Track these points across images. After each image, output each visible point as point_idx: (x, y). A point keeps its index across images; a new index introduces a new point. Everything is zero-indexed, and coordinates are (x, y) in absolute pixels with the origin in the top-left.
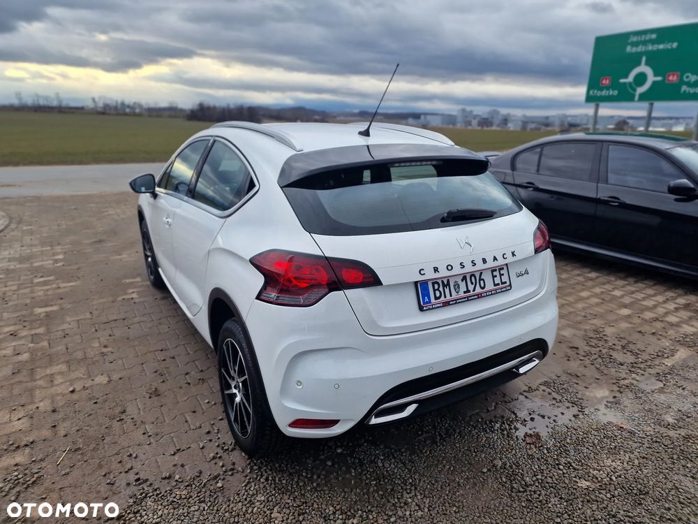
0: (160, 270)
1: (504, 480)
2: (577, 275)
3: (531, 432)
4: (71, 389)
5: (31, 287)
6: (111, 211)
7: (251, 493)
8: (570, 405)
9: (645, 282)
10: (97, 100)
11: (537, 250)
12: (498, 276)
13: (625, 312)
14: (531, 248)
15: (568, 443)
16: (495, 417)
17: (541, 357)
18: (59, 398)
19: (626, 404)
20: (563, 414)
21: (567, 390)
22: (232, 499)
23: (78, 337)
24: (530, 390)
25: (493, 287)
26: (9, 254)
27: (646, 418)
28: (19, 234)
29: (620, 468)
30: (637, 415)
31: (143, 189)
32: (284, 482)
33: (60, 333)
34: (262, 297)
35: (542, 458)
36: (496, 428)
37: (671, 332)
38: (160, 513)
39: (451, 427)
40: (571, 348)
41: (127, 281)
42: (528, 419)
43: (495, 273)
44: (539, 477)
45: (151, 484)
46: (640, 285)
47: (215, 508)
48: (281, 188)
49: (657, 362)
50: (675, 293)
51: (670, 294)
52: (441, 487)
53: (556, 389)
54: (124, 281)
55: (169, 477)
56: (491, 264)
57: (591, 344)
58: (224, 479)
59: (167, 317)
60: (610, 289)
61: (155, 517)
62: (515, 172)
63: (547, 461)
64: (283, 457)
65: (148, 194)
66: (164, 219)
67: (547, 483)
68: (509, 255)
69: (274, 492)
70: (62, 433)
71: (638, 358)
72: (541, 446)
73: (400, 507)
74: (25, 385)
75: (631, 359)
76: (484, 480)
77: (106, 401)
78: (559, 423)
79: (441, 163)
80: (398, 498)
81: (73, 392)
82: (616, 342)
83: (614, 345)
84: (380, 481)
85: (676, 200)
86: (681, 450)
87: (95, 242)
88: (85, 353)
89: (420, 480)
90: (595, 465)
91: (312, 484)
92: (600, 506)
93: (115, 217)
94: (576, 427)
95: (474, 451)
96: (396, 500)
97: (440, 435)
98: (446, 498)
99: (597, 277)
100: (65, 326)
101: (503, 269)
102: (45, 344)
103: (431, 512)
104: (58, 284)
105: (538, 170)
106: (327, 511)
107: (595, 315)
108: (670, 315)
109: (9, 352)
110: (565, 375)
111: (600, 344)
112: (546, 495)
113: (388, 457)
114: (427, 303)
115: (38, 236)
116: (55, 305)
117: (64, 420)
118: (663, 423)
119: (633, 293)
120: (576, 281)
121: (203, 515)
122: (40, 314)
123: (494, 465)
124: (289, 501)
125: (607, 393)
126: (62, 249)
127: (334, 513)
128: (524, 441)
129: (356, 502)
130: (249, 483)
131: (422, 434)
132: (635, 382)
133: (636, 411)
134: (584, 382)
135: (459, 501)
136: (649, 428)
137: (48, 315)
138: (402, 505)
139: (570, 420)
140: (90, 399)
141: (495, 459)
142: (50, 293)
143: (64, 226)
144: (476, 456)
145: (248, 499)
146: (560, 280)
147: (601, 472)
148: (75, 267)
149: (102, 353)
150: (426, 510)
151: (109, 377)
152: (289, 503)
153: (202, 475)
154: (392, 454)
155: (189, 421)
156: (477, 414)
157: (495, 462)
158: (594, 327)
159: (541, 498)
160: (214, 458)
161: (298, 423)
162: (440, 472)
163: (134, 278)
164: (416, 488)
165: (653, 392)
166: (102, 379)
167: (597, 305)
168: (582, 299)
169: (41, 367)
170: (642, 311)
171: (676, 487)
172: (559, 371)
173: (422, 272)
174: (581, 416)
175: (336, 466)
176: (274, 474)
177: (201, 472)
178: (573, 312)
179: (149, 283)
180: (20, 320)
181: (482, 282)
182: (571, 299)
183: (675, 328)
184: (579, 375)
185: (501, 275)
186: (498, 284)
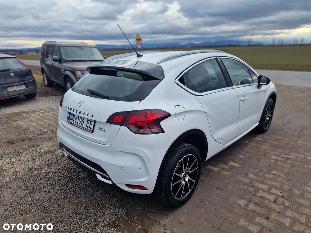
12: (89, 123)
25: (86, 127)
43: (88, 122)
56: (90, 117)
101: (92, 122)
114: (69, 120)
173: (66, 107)
181: (83, 122)
185: (91, 124)
186: (88, 127)
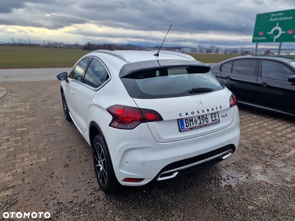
0: (69, 113)
1: (216, 205)
2: (248, 116)
3: (228, 184)
4: (31, 163)
5: (16, 120)
6: (50, 88)
7: (106, 209)
8: (245, 173)
9: (277, 120)
10: (45, 41)
11: (231, 106)
12: (214, 117)
13: (269, 132)
14: (228, 105)
15: (244, 189)
16: (212, 178)
17: (232, 152)
18: (26, 167)
19: (269, 172)
20: (241, 177)
21: (243, 166)
22: (98, 212)
23: (35, 141)
24: (227, 166)
25: (212, 122)
26: (7, 106)
27: (278, 179)
28: (11, 97)
29: (266, 201)
30: (274, 177)
31: (63, 79)
32: (121, 205)
33: (27, 139)
34: (112, 125)
35: (233, 196)
36: (212, 182)
37: (289, 141)
38: (67, 217)
39: (193, 182)
40: (245, 148)
41: (56, 117)
42: (226, 179)
43: (212, 116)
44: (231, 204)
45: (64, 205)
46: (275, 121)
47: (91, 216)
48: (120, 78)
49: (283, 155)
50: (291, 124)
51: (288, 125)
52: (188, 208)
53: (239, 166)
54: (54, 118)
55: (72, 202)
56: (211, 111)
57: (254, 146)
58: (95, 203)
59: (72, 133)
60: (263, 123)
61: (65, 219)
62: (221, 72)
63: (235, 197)
64: (120, 194)
65: (65, 81)
66: (71, 91)
67: (235, 207)
68: (219, 108)
69: (116, 209)
70: (27, 182)
71: (275, 153)
72: (232, 191)
73: (171, 216)
74: (11, 161)
75: (271, 153)
76: (207, 205)
77: (46, 169)
78: (240, 181)
79: (189, 68)
80: (170, 213)
81: (32, 164)
82: (265, 146)
83: (264, 147)
84: (162, 205)
85: (292, 84)
86: (293, 193)
87: (43, 101)
88: (37, 148)
89: (179, 205)
90: (256, 199)
91: (133, 206)
92: (258, 217)
93: (52, 90)
94: (247, 182)
95: (203, 193)
96: (169, 213)
97: (188, 185)
98: (190, 213)
99: (257, 118)
100: (29, 137)
101: (216, 114)
102: (21, 144)
103: (184, 219)
104: (27, 119)
105: (231, 71)
106: (139, 218)
107: (256, 134)
108: (288, 134)
109: (5, 147)
110: (243, 160)
111: (258, 146)
112: (234, 212)
113: (166, 194)
114: (183, 128)
115: (19, 98)
116: (25, 127)
117: (28, 177)
118: (285, 181)
119: (272, 124)
120: (248, 119)
121: (86, 219)
122: (19, 131)
123: (211, 199)
124: (123, 213)
125: (261, 168)
126: (29, 104)
127: (142, 219)
128: (224, 188)
129: (151, 214)
130: (105, 205)
131: (180, 185)
132: (273, 163)
133: (274, 175)
134: (251, 163)
135: (196, 214)
136: (279, 183)
137: (22, 132)
138: (171, 215)
139: (245, 179)
140: (39, 168)
141: (212, 196)
142: (23, 122)
143: (30, 94)
144: (204, 194)
145: (105, 212)
146: (241, 118)
147: (258, 202)
148: (34, 111)
149: (45, 148)
150: (182, 218)
151: (47, 158)
152: (122, 214)
153: (86, 201)
154: (167, 193)
155: (81, 178)
156: (204, 176)
157: (212, 197)
158: (255, 139)
159: (232, 213)
160: (91, 194)
161: (127, 180)
162: (188, 201)
163: (59, 116)
164: (177, 208)
165: (281, 167)
166: (44, 159)
167: (257, 129)
168: (250, 127)
169: (18, 154)
170: (276, 132)
171: (291, 209)
172: (240, 157)
173: (181, 115)
174: (249, 178)
175: (143, 198)
176: (117, 201)
177: (85, 200)
178: (246, 133)
179: (65, 118)
180: (10, 134)
181: (207, 119)
182: (245, 127)
183: (290, 140)
184: (249, 160)
185: (215, 116)
186: (214, 120)
